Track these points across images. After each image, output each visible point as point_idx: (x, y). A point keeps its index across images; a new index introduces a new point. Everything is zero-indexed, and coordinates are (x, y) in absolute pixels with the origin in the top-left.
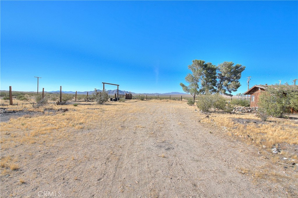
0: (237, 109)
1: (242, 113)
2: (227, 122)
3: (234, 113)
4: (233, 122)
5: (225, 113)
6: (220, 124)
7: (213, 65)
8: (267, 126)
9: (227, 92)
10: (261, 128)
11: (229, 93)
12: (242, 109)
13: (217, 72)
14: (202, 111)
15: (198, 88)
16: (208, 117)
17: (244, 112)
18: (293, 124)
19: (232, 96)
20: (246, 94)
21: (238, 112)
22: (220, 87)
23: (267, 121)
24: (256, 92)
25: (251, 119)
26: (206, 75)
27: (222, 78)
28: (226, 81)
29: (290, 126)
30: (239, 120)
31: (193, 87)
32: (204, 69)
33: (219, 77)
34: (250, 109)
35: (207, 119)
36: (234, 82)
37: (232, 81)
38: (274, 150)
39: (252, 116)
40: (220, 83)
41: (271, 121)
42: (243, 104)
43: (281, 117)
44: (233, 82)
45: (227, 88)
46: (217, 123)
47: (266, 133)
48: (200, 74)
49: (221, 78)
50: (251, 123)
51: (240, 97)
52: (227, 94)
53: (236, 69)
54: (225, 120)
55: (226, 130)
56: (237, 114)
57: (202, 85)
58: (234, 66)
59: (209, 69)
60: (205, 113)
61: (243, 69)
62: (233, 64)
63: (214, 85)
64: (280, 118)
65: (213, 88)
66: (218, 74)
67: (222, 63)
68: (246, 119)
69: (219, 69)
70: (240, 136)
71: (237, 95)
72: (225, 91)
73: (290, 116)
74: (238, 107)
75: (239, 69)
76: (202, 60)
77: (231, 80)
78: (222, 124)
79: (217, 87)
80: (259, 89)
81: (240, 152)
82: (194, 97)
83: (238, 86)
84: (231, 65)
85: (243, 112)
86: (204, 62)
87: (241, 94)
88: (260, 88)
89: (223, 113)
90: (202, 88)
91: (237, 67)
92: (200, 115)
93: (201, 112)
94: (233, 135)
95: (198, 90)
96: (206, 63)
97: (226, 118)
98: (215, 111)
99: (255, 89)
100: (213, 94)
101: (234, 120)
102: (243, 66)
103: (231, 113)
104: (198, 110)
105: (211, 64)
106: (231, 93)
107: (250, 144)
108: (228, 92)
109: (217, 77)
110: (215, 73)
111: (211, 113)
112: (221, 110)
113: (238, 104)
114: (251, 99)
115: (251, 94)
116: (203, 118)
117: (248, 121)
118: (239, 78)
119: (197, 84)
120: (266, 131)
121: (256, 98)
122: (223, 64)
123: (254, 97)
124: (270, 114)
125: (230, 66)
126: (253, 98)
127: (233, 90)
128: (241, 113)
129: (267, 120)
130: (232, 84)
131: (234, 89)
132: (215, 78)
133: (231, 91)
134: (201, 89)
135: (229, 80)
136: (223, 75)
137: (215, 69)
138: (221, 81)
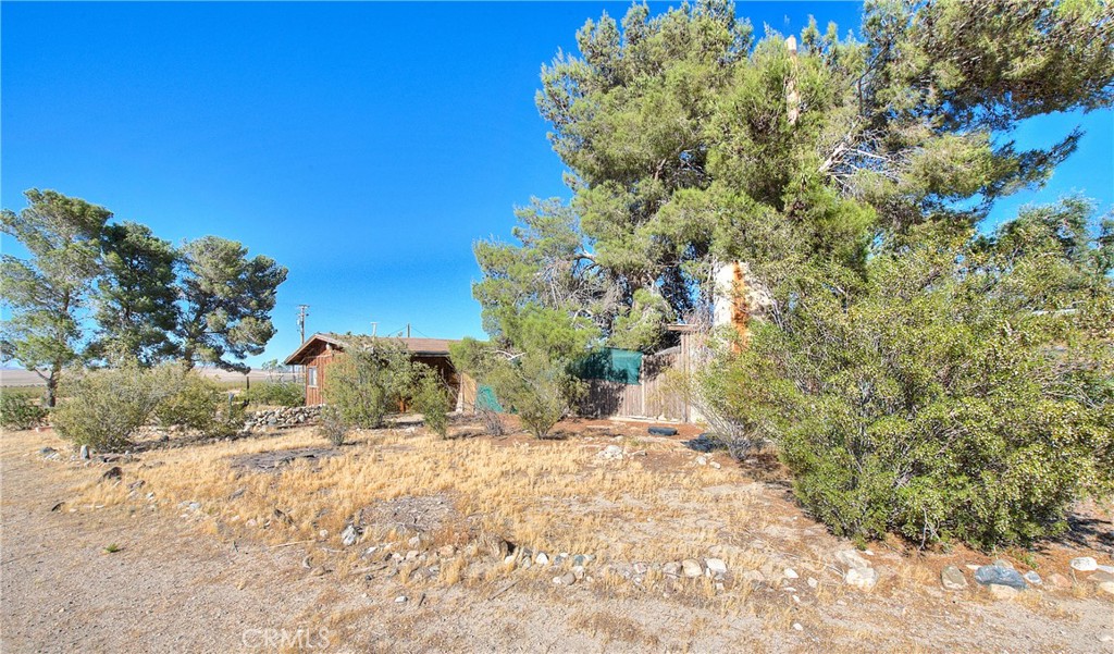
0: (260, 420)
1: (280, 431)
2: (210, 477)
3: (249, 434)
4: (233, 473)
5: (211, 440)
6: (173, 495)
7: (157, 240)
8: (341, 459)
9: (228, 357)
10: (326, 471)
11: (238, 361)
12: (277, 415)
13: (181, 274)
14: (87, 449)
15: (78, 336)
16: (116, 472)
17: (285, 428)
18: (401, 441)
19: (246, 370)
20: (292, 362)
21: (263, 429)
22: (198, 336)
23: (347, 444)
24: (321, 356)
25: (302, 447)
26: (121, 276)
27: (205, 302)
28: (220, 314)
29: (395, 448)
30: (257, 460)
31: (43, 332)
32: (107, 248)
33: (188, 295)
34: (301, 411)
35: (110, 485)
36: (252, 320)
37: (242, 317)
38: (348, 536)
39: (305, 437)
40: (197, 319)
41: (354, 444)
42: (286, 399)
43: (379, 426)
44: (246, 320)
45: (227, 341)
46: (159, 493)
47: (335, 484)
48: (86, 269)
49: (197, 299)
50: (298, 461)
51: (274, 374)
52: (227, 366)
53: (256, 271)
54: (202, 473)
55: (198, 512)
56: (257, 437)
57: (105, 323)
58: (249, 258)
59: (134, 251)
60: (106, 455)
61: (279, 277)
62: (244, 252)
63: (169, 324)
64: (377, 428)
65: (163, 338)
66: (184, 282)
67: (199, 238)
68: (285, 451)
69: (187, 261)
70: (252, 522)
71: (265, 368)
72: (219, 351)
73: (398, 421)
74: (263, 412)
75: (266, 273)
76: (95, 205)
77: (243, 310)
78: (184, 493)
79: (181, 334)
80: (328, 346)
81: (239, 588)
82: (52, 384)
83: (266, 336)
84: (239, 253)
85: (281, 427)
86: (105, 216)
87: (279, 363)
88: (331, 344)
89: (202, 441)
90: (98, 337)
91: (259, 266)
92: (70, 473)
93: (83, 458)
94: (221, 528)
95: (79, 347)
96: (123, 224)
97: (207, 463)
98: (167, 439)
99: (316, 347)
100: (168, 362)
101: (239, 463)
102: (280, 265)
103: (235, 437)
104: (66, 446)
105: (145, 231)
106: (243, 361)
107: (283, 542)
108: (233, 355)
109: (181, 294)
110: (171, 277)
111: (140, 450)
112: (194, 433)
113: (267, 400)
114: (307, 380)
115: (306, 363)
116: (83, 485)
117: (289, 457)
118: (270, 307)
119: (64, 317)
120: (336, 478)
121: (321, 375)
122: (202, 243)
123: (315, 372)
124: (357, 420)
125: (232, 257)
126: (311, 378)
127: (249, 348)
128: (273, 430)
129: (345, 442)
130: (242, 327)
131: (254, 345)
132: (171, 295)
133: (245, 353)
134: (93, 341)
135: (233, 313)
136: (204, 286)
137: (169, 260)
138: (200, 313)
